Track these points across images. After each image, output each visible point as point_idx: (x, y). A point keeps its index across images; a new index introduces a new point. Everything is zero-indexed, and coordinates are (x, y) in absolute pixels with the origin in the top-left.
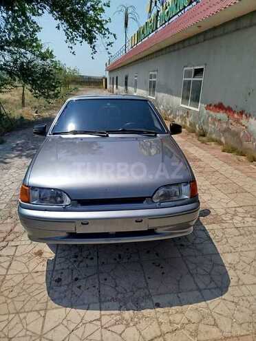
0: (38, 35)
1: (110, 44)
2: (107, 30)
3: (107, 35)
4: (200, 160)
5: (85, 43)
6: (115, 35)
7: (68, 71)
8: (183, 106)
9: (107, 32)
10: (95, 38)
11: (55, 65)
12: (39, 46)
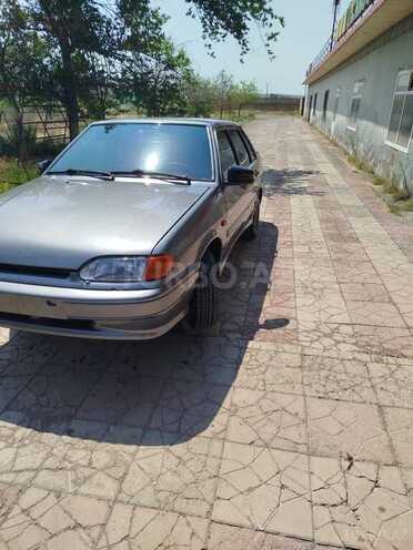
0: (165, 29)
1: (272, 36)
2: (270, 11)
3: (270, 20)
4: (357, 240)
5: (230, 37)
6: (282, 20)
7: (241, 86)
8: (388, 143)
9: (269, 16)
10: (244, 27)
11: (188, 76)
12: (170, 48)
